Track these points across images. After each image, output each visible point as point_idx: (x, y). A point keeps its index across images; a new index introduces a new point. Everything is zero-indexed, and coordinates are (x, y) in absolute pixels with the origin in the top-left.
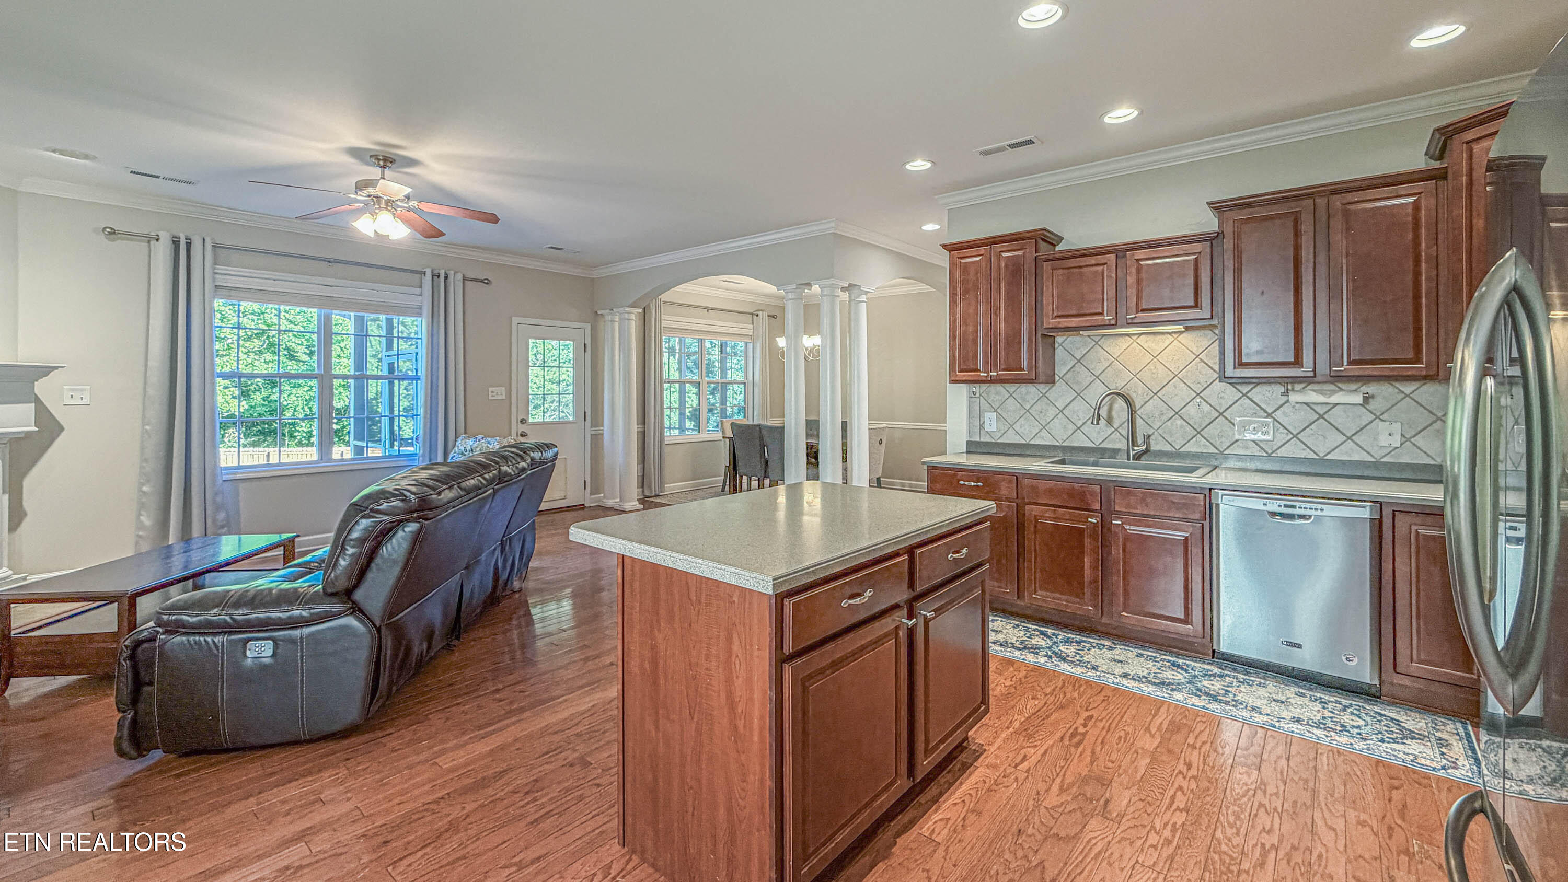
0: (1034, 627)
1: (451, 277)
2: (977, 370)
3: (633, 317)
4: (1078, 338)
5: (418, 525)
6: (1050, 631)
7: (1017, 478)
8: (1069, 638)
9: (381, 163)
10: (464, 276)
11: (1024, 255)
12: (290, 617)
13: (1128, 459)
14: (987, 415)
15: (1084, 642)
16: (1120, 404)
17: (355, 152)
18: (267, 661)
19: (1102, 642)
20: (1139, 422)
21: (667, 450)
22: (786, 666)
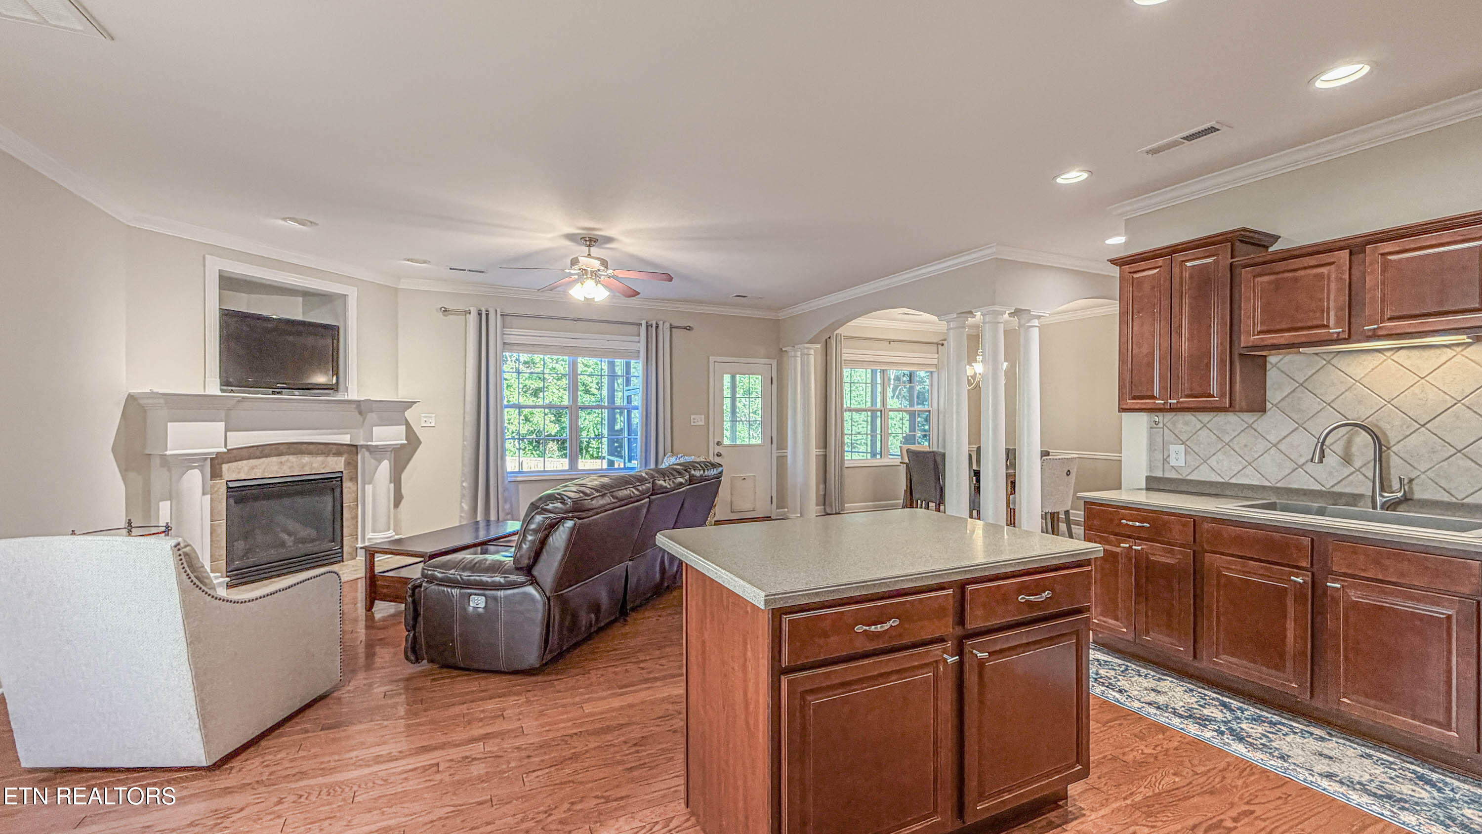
0: (1215, 695)
1: (661, 326)
2: (1153, 397)
3: (812, 352)
4: (1297, 357)
5: (573, 522)
6: (1235, 704)
7: (1195, 522)
8: (1260, 716)
9: (588, 243)
10: (671, 325)
11: (1216, 262)
12: (493, 582)
13: (1374, 507)
14: (1173, 448)
15: (1283, 724)
16: (1363, 438)
17: (570, 237)
18: (480, 610)
19: (1311, 729)
20: (1394, 461)
21: (846, 471)
22: (783, 677)
